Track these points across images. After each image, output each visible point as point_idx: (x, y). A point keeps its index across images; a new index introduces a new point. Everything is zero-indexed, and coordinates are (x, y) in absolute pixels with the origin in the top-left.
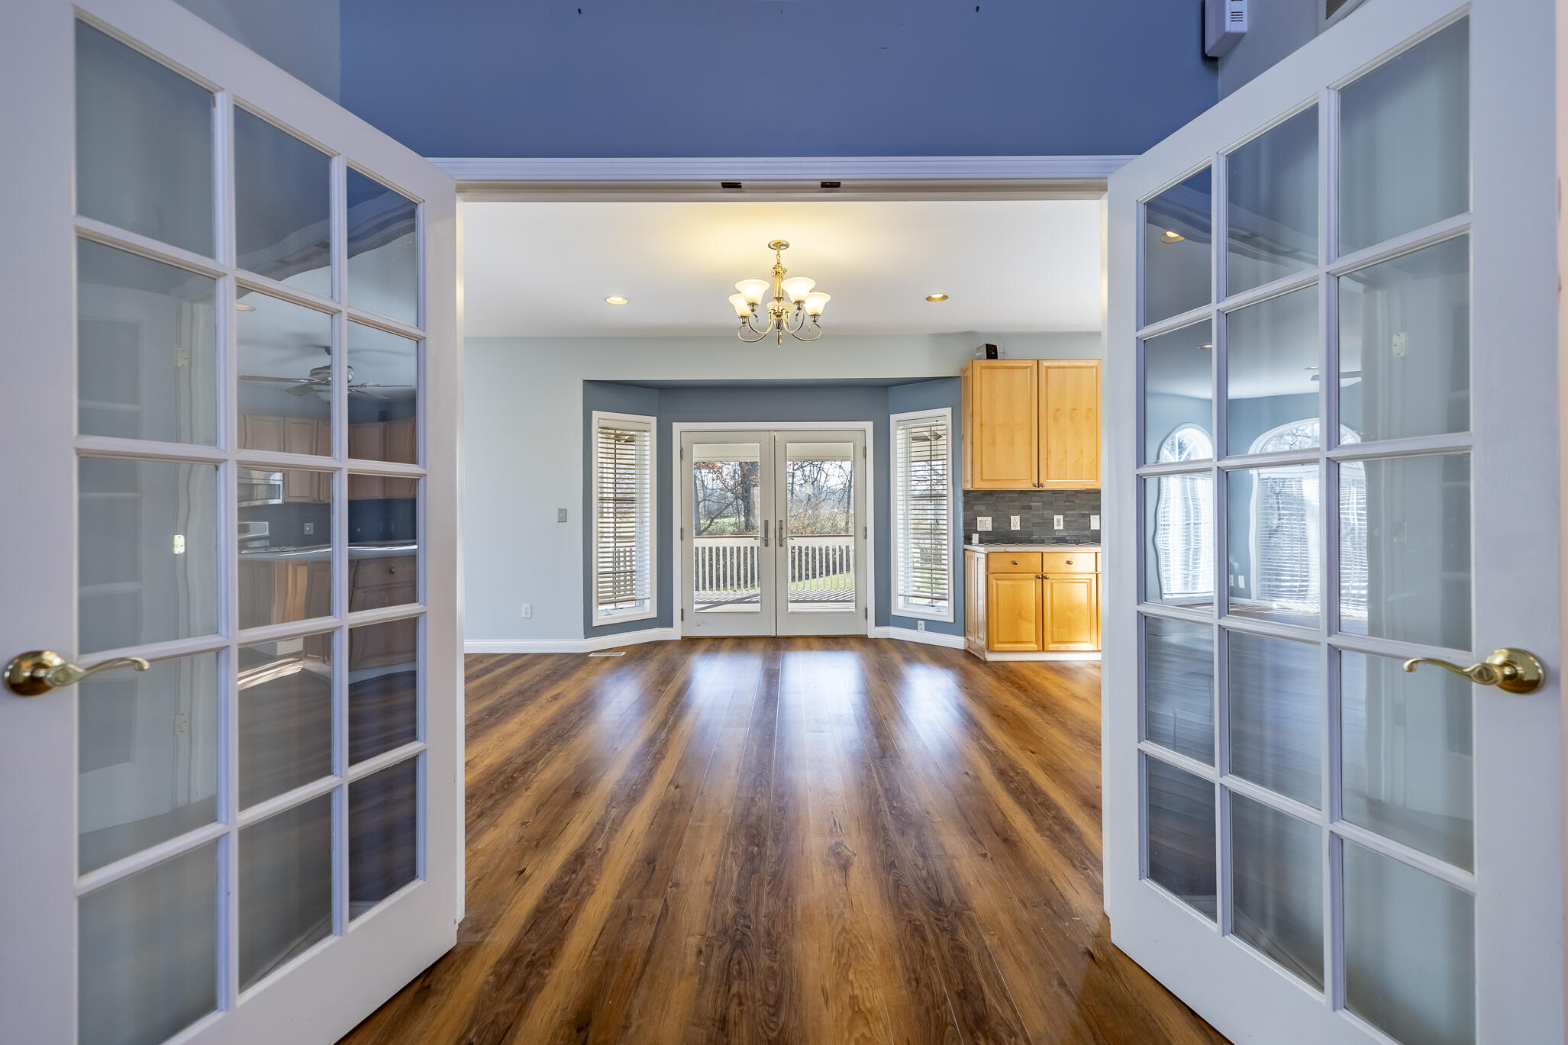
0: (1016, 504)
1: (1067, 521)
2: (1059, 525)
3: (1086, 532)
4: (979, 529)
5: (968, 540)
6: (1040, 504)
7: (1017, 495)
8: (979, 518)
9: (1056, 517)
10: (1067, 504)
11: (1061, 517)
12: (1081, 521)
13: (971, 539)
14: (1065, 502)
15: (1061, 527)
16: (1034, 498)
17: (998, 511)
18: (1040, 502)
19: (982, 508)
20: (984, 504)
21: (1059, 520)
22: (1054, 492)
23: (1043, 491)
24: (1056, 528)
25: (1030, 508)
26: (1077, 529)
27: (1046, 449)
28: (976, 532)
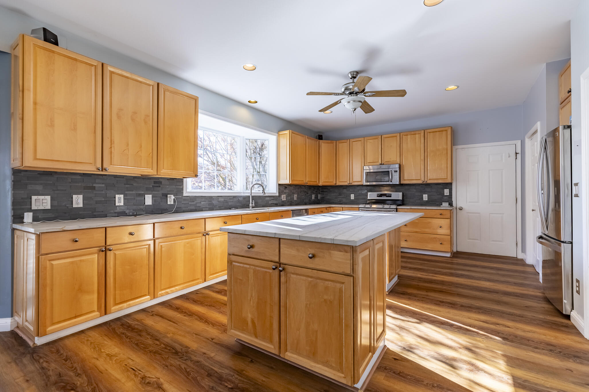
0: (80, 185)
1: (127, 199)
2: (120, 202)
3: (142, 207)
4: (34, 207)
5: (18, 219)
6: (103, 185)
7: (80, 177)
8: (34, 198)
9: (117, 196)
10: (126, 186)
11: (122, 196)
12: (139, 198)
13: (23, 218)
14: (125, 184)
15: (122, 204)
16: (97, 181)
17: (58, 190)
18: (103, 184)
19: (39, 188)
20: (41, 184)
21: (120, 199)
22: (116, 176)
23: (106, 175)
24: (117, 204)
25: (94, 188)
26: (134, 205)
27: (109, 139)
28: (30, 210)
